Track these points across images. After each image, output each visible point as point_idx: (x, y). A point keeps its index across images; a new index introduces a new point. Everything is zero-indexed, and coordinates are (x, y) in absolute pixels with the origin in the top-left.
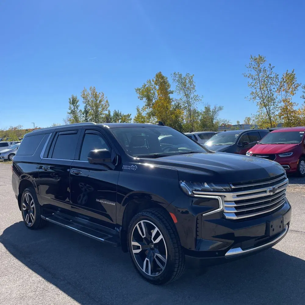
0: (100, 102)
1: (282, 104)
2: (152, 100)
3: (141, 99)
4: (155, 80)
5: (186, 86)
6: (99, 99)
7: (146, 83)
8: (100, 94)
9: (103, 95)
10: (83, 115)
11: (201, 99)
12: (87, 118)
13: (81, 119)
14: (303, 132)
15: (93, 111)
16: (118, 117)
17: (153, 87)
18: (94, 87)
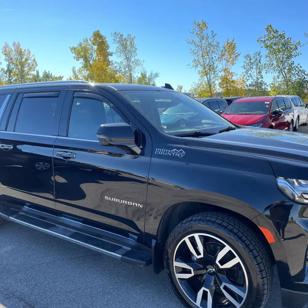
0: (26, 60)
1: (223, 73)
2: (89, 61)
3: (77, 60)
4: (92, 39)
5: (126, 48)
6: (25, 57)
7: (82, 42)
8: (25, 51)
9: (30, 53)
10: (6, 75)
11: (142, 63)
12: (11, 78)
13: (3, 79)
14: (269, 103)
15: (19, 71)
16: (49, 79)
17: (90, 47)
18: (18, 43)
